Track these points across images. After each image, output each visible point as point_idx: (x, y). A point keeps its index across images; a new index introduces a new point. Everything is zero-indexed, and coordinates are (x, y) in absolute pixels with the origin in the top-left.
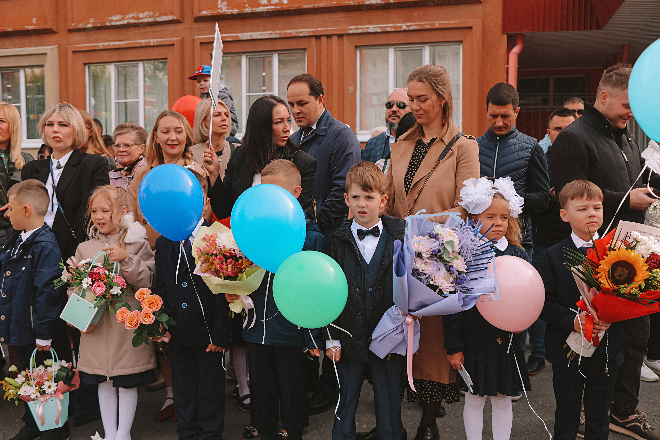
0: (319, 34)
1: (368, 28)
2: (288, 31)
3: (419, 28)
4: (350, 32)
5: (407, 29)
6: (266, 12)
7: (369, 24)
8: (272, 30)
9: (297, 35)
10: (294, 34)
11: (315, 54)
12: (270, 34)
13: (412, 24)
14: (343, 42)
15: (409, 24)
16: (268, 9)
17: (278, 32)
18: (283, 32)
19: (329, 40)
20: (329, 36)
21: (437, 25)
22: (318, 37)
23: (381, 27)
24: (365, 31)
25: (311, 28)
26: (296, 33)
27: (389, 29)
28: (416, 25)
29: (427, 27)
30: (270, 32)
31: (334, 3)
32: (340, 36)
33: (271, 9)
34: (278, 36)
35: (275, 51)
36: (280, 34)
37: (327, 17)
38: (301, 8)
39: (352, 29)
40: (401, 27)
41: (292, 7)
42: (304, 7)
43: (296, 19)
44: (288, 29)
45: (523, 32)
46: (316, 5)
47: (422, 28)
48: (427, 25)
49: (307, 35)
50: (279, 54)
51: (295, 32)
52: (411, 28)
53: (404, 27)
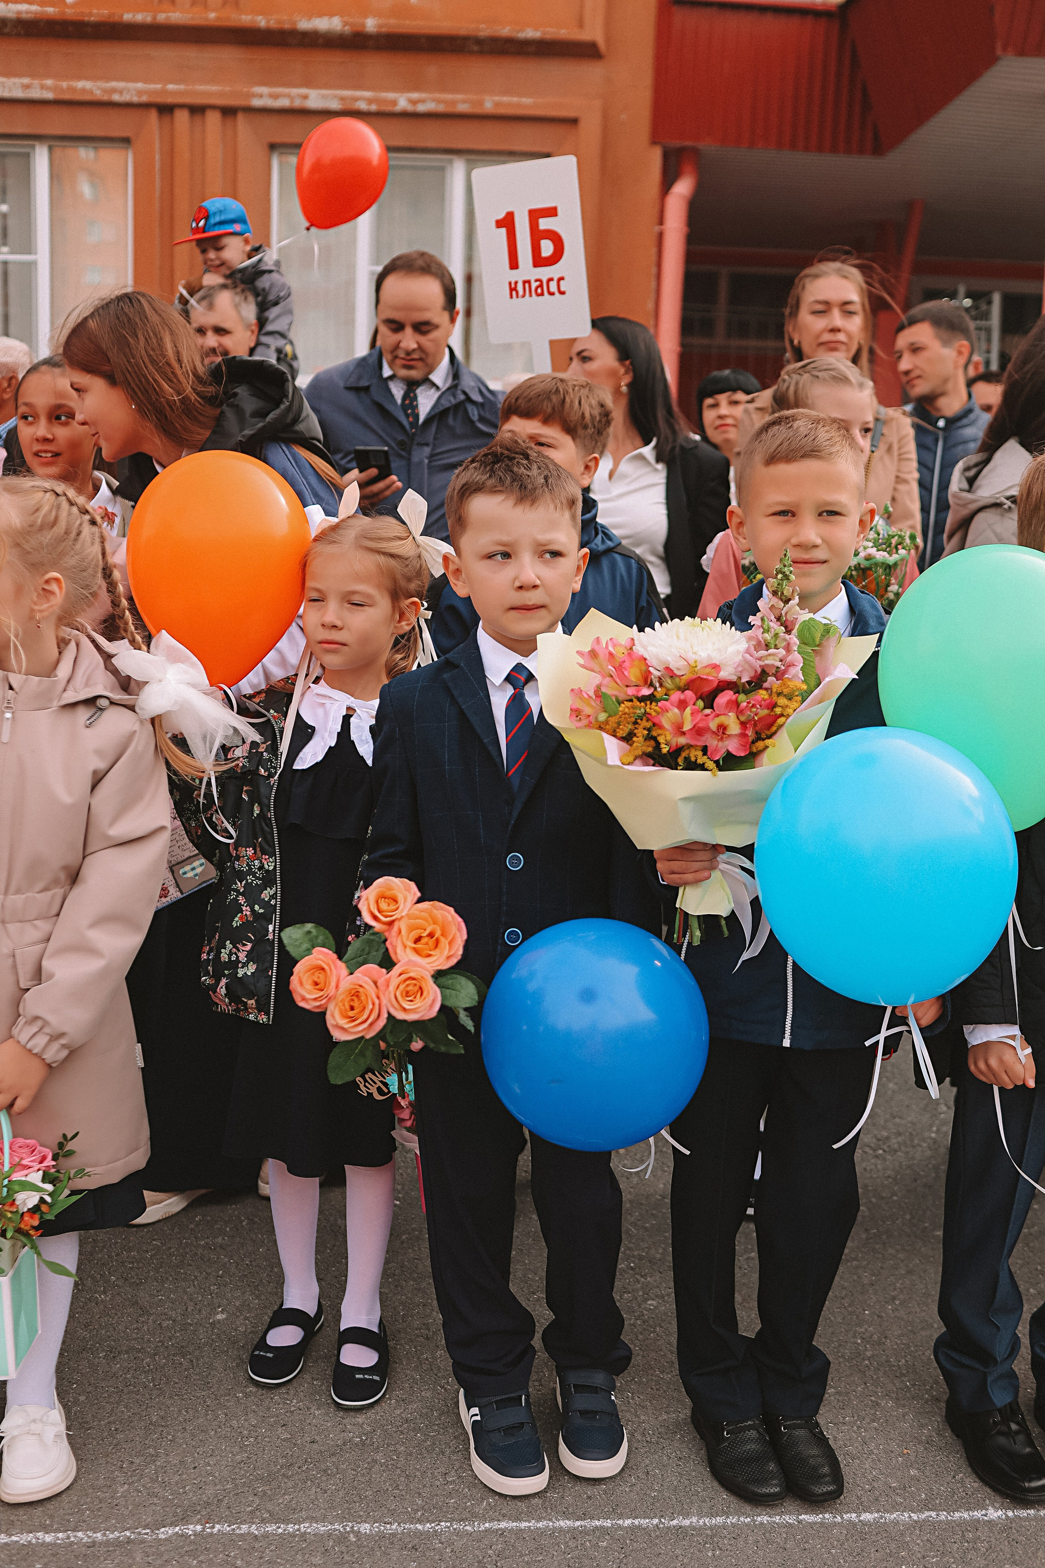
0: (170, 100)
1: (306, 97)
2: (80, 84)
3: (441, 108)
4: (257, 103)
5: (410, 108)
6: (11, 20)
7: (308, 84)
8: (33, 76)
9: (105, 98)
10: (98, 92)
11: (157, 157)
12: (27, 87)
13: (424, 95)
14: (235, 126)
15: (415, 95)
16: (19, 13)
17: (49, 82)
18: (65, 84)
19: (198, 119)
20: (197, 110)
21: (489, 105)
22: (166, 110)
23: (342, 99)
24: (298, 103)
25: (145, 81)
26: (105, 91)
27: (363, 106)
28: (434, 100)
29: (462, 108)
30: (26, 81)
31: (212, 15)
32: (228, 112)
33: (27, 12)
34: (49, 95)
35: (39, 138)
36: (53, 89)
37: (191, 54)
38: (116, 19)
39: (261, 96)
40: (395, 102)
41: (91, 14)
42: (127, 17)
43: (103, 52)
44: (79, 78)
45: (700, 145)
46: (161, 17)
47: (450, 110)
48: (464, 101)
49: (135, 99)
50: (50, 148)
51: (98, 88)
52: (421, 108)
53: (403, 103)
